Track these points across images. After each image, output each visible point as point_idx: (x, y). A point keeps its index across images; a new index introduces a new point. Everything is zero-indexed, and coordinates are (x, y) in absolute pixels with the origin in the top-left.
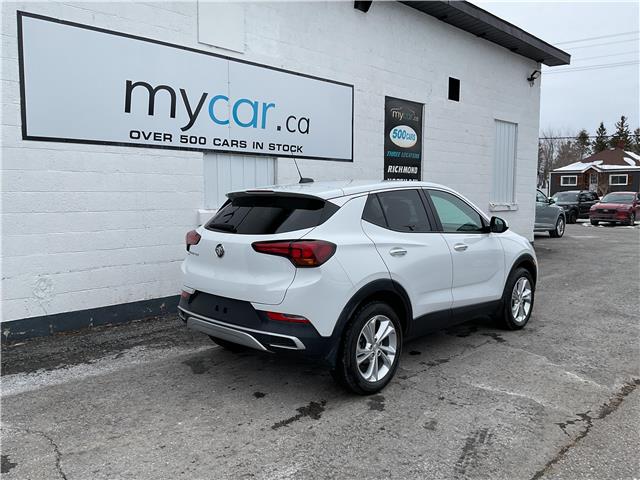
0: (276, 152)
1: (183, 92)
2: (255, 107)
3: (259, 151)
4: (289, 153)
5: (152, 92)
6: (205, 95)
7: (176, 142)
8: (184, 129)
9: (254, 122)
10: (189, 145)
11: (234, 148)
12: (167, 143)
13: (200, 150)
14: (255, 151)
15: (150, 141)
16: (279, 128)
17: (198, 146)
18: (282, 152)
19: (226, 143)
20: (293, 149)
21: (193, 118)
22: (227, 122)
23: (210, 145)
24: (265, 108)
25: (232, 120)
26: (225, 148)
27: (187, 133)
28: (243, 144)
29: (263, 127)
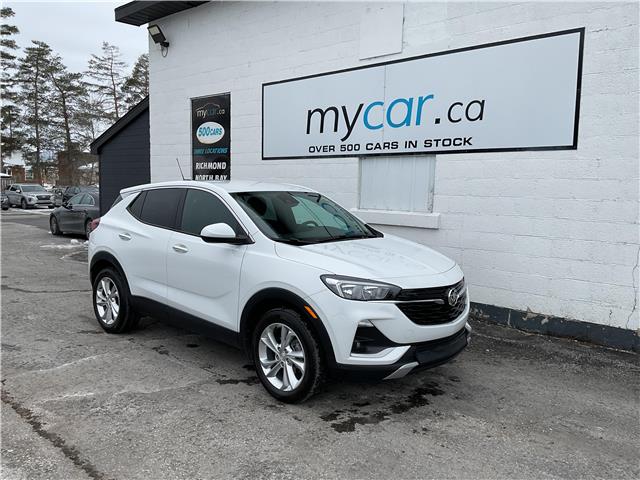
0: (433, 148)
1: (344, 108)
2: (409, 104)
3: (412, 149)
4: (452, 148)
5: (323, 114)
6: (361, 106)
7: (338, 152)
8: (343, 140)
9: (407, 121)
10: (346, 153)
11: (386, 151)
12: (332, 153)
13: (355, 156)
14: (408, 150)
15: (321, 153)
16: (438, 121)
17: (353, 152)
18: (441, 148)
19: (378, 146)
20: (457, 142)
21: (350, 129)
22: (381, 126)
23: (363, 151)
24: (421, 101)
25: (386, 123)
26: (378, 151)
27: (346, 142)
28: (395, 145)
29: (418, 123)
